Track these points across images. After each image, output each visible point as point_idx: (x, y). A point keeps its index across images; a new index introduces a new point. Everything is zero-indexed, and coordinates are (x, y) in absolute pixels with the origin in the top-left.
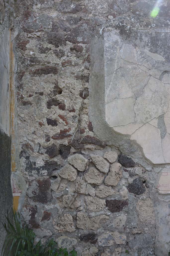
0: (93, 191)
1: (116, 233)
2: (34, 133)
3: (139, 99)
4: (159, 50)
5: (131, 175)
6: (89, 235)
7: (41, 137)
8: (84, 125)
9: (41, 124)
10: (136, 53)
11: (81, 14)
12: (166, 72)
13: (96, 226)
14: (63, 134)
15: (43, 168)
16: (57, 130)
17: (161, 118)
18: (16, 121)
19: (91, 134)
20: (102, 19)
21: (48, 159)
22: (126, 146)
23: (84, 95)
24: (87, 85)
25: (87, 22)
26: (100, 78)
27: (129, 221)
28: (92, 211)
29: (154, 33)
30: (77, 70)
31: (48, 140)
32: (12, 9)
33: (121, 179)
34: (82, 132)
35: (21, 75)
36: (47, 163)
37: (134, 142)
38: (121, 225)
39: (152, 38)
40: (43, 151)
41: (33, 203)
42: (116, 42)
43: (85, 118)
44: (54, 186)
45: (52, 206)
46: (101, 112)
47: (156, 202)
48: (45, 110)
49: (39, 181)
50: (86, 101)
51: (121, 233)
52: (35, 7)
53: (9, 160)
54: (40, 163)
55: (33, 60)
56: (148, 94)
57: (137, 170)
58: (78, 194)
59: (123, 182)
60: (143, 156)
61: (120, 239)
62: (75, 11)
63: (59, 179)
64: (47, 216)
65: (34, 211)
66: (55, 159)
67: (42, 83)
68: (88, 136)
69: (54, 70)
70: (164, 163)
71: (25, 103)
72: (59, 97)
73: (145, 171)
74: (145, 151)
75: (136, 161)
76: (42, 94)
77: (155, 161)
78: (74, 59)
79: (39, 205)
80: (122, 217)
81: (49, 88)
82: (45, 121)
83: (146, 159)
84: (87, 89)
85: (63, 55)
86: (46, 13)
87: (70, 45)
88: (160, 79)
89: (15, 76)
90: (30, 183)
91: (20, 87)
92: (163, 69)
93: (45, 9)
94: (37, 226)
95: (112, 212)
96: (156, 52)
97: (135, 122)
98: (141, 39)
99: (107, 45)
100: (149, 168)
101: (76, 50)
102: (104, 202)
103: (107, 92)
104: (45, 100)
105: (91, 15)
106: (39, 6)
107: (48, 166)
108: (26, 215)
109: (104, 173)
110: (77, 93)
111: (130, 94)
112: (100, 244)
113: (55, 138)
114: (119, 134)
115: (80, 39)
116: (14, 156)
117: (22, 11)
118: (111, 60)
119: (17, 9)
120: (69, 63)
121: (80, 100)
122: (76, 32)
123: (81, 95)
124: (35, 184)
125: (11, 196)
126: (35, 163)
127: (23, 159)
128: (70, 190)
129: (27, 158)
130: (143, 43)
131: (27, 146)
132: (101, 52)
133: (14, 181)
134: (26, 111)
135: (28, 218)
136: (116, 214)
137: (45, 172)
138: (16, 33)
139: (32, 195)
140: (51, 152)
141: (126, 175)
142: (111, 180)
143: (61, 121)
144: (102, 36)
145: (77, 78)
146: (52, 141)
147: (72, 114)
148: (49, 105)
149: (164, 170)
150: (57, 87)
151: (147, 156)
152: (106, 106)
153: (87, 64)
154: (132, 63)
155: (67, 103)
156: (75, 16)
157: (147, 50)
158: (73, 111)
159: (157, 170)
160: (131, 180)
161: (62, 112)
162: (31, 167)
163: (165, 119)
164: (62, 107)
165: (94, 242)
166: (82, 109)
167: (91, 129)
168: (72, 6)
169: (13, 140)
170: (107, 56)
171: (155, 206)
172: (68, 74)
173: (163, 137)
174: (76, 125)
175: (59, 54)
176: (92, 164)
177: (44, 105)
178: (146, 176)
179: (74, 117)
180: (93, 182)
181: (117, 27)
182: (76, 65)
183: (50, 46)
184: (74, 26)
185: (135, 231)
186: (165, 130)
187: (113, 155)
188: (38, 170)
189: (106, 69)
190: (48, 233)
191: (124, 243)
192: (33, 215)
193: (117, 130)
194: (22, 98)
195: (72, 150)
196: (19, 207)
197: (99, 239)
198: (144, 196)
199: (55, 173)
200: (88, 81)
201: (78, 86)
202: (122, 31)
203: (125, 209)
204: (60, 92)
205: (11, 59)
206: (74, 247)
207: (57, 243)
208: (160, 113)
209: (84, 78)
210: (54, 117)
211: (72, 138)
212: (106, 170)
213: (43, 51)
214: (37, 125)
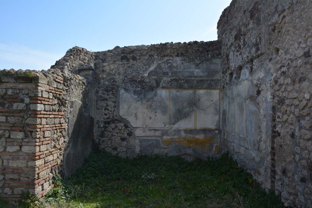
0: (116, 135)
1: (123, 148)
2: (100, 117)
3: (130, 109)
4: (136, 94)
5: (128, 130)
6: (115, 148)
7: (102, 118)
8: (115, 115)
9: (102, 115)
10: (129, 95)
11: (115, 83)
12: (138, 101)
13: (117, 145)
14: (108, 118)
15: (103, 127)
16: (107, 117)
17: (136, 114)
18: (96, 114)
19: (116, 118)
20: (120, 84)
21: (104, 125)
22: (126, 122)
23: (115, 107)
24: (115, 104)
25: (116, 85)
26: (119, 102)
27: (127, 144)
28: (116, 141)
29: (135, 90)
30: (113, 100)
31: (104, 119)
32: (95, 82)
33: (125, 131)
34: (114, 117)
35: (97, 101)
36: (103, 126)
37: (128, 120)
38: (124, 146)
39: (134, 91)
40: (103, 122)
41: (99, 138)
42: (123, 93)
43: (115, 113)
44: (106, 133)
45: (105, 139)
46: (119, 112)
47: (135, 138)
48: (104, 111)
49: (101, 131)
50: (115, 109)
51: (125, 148)
52: (101, 81)
53: (93, 125)
54: (102, 126)
55: (101, 96)
56: (132, 107)
57: (129, 129)
58: (112, 135)
59: (126, 132)
60: (130, 124)
61: (125, 150)
62: (113, 82)
63: (107, 131)
64: (103, 141)
65: (100, 140)
66: (106, 125)
67: (103, 104)
68: (115, 119)
69: (106, 100)
70: (136, 127)
71: (98, 109)
72: (108, 108)
73: (132, 129)
74: (131, 123)
75: (129, 126)
76: (103, 106)
77: (134, 126)
78: (112, 96)
79: (101, 138)
80: (125, 143)
81: (105, 105)
82: (103, 114)
83: (132, 126)
84: (115, 105)
85: (109, 95)
86: (104, 82)
87: (111, 92)
88: (136, 103)
89: (95, 101)
90: (99, 131)
91: (97, 104)
92: (137, 100)
93: (104, 81)
94: (100, 145)
95: (122, 141)
96: (135, 95)
97: (128, 115)
98: (131, 91)
99: (121, 93)
100: (133, 128)
101: (113, 94)
102: (120, 138)
103: (121, 106)
104: (104, 108)
105: (117, 83)
106: (103, 80)
107: (104, 127)
108: (97, 141)
109: (120, 130)
110: (113, 106)
111: (127, 107)
112: (118, 151)
113: (106, 119)
114: (123, 118)
115: (114, 91)
116: (95, 124)
117: (98, 82)
118: (122, 98)
119: (96, 82)
120: (111, 97)
121: (113, 108)
122: (113, 88)
123: (114, 107)
124: (100, 132)
125: (93, 135)
126: (100, 126)
127: (97, 125)
128: (110, 134)
129: (98, 124)
130: (131, 93)
131: (98, 121)
132: (119, 95)
133: (94, 131)
134: (98, 111)
135: (98, 142)
136: (123, 142)
137: (103, 129)
138: (96, 89)
139: (99, 135)
140: (105, 123)
141: (127, 130)
142: (122, 131)
143: (108, 114)
144: (119, 91)
145: (113, 102)
146: (105, 120)
147: (111, 112)
148: (105, 110)
149: (137, 129)
150: (107, 104)
151: (132, 125)
152: (120, 111)
153: (116, 98)
154: (128, 98)
155: (110, 109)
156: (113, 83)
157: (132, 95)
158: (112, 111)
159: (135, 129)
160: (128, 132)
161: (108, 112)
162: (99, 127)
163: (137, 114)
164: (108, 110)
165: (117, 150)
166: (114, 111)
167: (116, 117)
168: (112, 81)
169: (94, 119)
170: (121, 96)
171: (135, 140)
172: (110, 101)
173: (136, 119)
174: (112, 115)
175: (108, 95)
176: (116, 127)
177: (103, 109)
178: (132, 131)
179: (112, 113)
180: (116, 132)
181: (124, 88)
182: (113, 98)
183: (105, 92)
184: (112, 87)
185: (129, 148)
186: (137, 118)
187: (122, 124)
188: (101, 128)
189: (120, 100)
190: (103, 147)
191: (125, 151)
192: (99, 141)
193: (123, 117)
194: (97, 107)
195: (111, 123)
196: (95, 138)
197: (118, 149)
198: (131, 137)
199: (106, 129)
200: (116, 103)
201: (113, 104)
202: (125, 89)
203: (126, 140)
204: (108, 106)
205: (95, 97)
206: (111, 151)
207: (106, 150)
208: (136, 113)
209: (114, 102)
210: (106, 113)
211: (111, 119)
212: (120, 129)
213: (103, 94)
214: (101, 115)
